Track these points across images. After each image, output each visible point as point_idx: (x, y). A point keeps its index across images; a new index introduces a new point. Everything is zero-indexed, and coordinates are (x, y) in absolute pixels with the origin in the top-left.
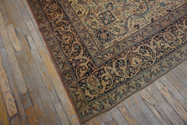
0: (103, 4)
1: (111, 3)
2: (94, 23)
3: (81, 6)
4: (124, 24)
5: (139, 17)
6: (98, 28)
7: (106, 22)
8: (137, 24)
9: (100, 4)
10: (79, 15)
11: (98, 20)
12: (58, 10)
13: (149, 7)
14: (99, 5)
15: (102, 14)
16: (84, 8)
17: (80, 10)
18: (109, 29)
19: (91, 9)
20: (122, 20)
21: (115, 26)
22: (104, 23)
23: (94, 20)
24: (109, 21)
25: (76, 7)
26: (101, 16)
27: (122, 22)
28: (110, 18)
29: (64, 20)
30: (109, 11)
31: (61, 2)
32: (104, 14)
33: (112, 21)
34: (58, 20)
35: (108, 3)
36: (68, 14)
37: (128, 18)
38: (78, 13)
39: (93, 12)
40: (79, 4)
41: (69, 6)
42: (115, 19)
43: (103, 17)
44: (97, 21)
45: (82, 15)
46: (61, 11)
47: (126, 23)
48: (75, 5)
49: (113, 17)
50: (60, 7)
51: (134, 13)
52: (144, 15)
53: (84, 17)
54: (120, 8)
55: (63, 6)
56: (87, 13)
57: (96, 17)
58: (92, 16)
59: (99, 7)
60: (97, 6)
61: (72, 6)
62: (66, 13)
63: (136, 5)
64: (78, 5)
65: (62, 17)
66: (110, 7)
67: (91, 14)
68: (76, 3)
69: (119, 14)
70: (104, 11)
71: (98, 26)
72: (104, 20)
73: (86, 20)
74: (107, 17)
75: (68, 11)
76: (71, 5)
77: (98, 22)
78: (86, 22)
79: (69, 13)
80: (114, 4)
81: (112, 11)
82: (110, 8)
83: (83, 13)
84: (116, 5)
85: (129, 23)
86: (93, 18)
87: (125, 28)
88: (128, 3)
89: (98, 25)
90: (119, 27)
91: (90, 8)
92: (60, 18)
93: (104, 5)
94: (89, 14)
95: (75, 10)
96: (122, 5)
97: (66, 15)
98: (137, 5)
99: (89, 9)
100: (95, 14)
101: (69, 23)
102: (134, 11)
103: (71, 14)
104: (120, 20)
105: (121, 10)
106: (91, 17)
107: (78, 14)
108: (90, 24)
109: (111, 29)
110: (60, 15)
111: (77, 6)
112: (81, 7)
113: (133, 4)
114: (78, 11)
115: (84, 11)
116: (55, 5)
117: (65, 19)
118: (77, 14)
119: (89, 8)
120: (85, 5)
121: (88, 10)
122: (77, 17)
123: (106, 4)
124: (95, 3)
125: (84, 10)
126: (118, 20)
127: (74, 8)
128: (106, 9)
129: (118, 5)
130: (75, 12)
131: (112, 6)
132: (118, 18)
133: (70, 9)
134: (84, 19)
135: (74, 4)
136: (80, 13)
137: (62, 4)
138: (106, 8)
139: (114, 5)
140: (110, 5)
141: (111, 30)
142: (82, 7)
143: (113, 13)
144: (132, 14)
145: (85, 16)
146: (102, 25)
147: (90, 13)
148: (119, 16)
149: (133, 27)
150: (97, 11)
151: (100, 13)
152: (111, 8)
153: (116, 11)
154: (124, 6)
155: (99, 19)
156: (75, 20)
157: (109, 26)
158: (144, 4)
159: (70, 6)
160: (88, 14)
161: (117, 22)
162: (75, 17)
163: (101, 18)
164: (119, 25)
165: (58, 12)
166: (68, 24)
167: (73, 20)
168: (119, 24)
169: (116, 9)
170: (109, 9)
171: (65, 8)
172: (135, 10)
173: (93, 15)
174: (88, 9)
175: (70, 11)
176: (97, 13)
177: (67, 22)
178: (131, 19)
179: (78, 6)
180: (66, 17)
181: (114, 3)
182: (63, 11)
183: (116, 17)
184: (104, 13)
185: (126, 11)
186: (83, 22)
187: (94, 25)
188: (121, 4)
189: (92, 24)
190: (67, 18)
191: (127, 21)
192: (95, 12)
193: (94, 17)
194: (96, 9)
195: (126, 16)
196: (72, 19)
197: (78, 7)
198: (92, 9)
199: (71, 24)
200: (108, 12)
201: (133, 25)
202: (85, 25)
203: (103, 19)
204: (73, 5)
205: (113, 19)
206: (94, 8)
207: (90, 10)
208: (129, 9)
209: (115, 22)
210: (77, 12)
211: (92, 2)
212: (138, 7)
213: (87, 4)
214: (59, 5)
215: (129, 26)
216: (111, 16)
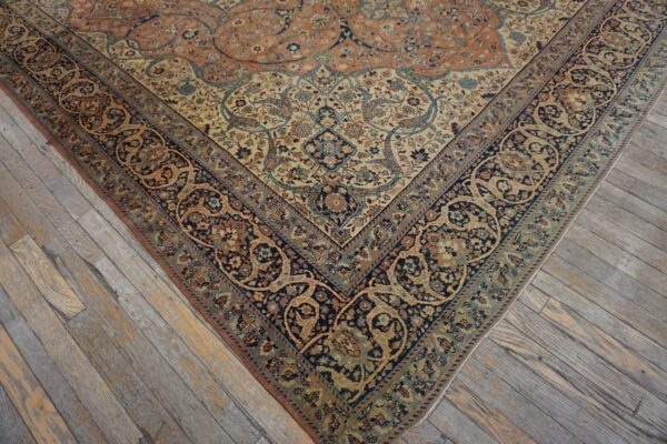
0: (304, 114)
1: (326, 108)
2: (297, 173)
3: (242, 132)
4: (383, 157)
5: (419, 129)
6: (311, 185)
7: (330, 162)
8: (418, 149)
9: (297, 117)
10: (242, 161)
11: (306, 161)
12: (173, 158)
13: (435, 96)
14: (293, 118)
15: (311, 142)
16: (253, 137)
17: (243, 146)
18: (345, 181)
19: (275, 135)
20: (374, 146)
21: (358, 168)
22: (325, 165)
23: (294, 165)
24: (337, 157)
25: (227, 140)
26: (311, 149)
27: (374, 151)
28: (338, 148)
29: (202, 182)
30: (328, 130)
32: (316, 142)
33: (346, 155)
34: (185, 189)
35: (317, 108)
36: (208, 164)
37: (388, 138)
38: (237, 154)
39: (283, 144)
40: (234, 129)
42: (354, 147)
43: (316, 151)
44: (303, 165)
45: (252, 156)
46: (184, 161)
47: (388, 153)
48: (222, 132)
49: (345, 143)
50: (178, 148)
51: (399, 120)
52: (428, 121)
53: (259, 162)
54: (357, 115)
55: (186, 145)
56: (265, 149)
57: (296, 155)
58: (284, 154)
59: (295, 125)
60: (289, 123)
61: (216, 139)
62: (203, 162)
63: (398, 97)
64: (231, 131)
65: (193, 174)
66: (327, 118)
67: (278, 150)
68: (224, 127)
69: (361, 133)
70: (314, 133)
71: (310, 179)
72: (323, 157)
73: (268, 169)
74: (329, 148)
75: (207, 156)
76: (211, 137)
77: (308, 168)
78: (270, 176)
79: (210, 161)
80: (335, 107)
81: (338, 127)
82: (327, 121)
83: (254, 150)
84: (342, 111)
85: (395, 151)
86: (288, 159)
87: (388, 167)
88: (374, 98)
89: (310, 175)
90: (370, 167)
91: (272, 132)
92: (186, 178)
93: (308, 116)
94: (272, 150)
95: (225, 147)
96: (359, 106)
97: (204, 169)
98: (401, 98)
99: (270, 136)
100: (290, 147)
101: (220, 190)
102: (399, 116)
103: (219, 161)
104: (368, 149)
105: (362, 120)
106: (282, 158)
107: (240, 158)
108: (286, 179)
109: (350, 178)
110: (183, 170)
111: (228, 135)
112: (242, 137)
113: (388, 97)
114: (236, 147)
115: (256, 146)
117: (205, 179)
118: (236, 157)
119: (268, 133)
120: (252, 129)
121: (267, 141)
122: (238, 167)
123: (314, 112)
124: (282, 116)
125: (255, 142)
126: (361, 148)
127: (220, 144)
128: (317, 126)
129: (349, 110)
130: (229, 154)
131: (333, 115)
132: (360, 142)
133: (211, 149)
134: (261, 167)
135: (218, 131)
136: (243, 154)
137: (180, 138)
138: (318, 122)
139: (339, 111)
140: (327, 113)
141: (353, 181)
142: (246, 134)
143: (342, 133)
144: (396, 125)
145: (262, 160)
146: (322, 172)
147: (275, 148)
148: (361, 138)
149: (411, 159)
150: (295, 137)
151: (303, 140)
152: (332, 121)
153: (349, 126)
154: (366, 107)
155: (306, 157)
156: (235, 177)
157: (341, 170)
158: (419, 91)
159: (207, 139)
160: (270, 151)
161: (361, 155)
162: (234, 168)
163: (312, 154)
164: (371, 162)
166: (218, 192)
167: (231, 176)
168: (370, 158)
169: (346, 120)
170: (327, 126)
171: (195, 149)
172: (400, 112)
173: (286, 150)
174: (267, 136)
175: (213, 153)
176: (296, 141)
177: (211, 188)
178: (398, 137)
179: (232, 134)
180: (205, 173)
181: (336, 104)
182: (191, 159)
183: (354, 142)
184: (317, 138)
185: (376, 119)
186: (261, 178)
187: (299, 179)
188: (356, 103)
189: (290, 176)
190: (209, 176)
191: (390, 147)
192: (288, 141)
193: (291, 157)
194: (288, 130)
195: (380, 133)
196: (225, 175)
197: (235, 138)
198: (277, 133)
199: (226, 192)
200: (327, 134)
201: (408, 154)
202: (270, 183)
203: (318, 155)
204: (215, 135)
205: (346, 149)
206: (282, 131)
207: (273, 137)
208: (383, 113)
209: (355, 158)
210: (233, 151)
211: (271, 116)
212: (405, 103)
213: (257, 124)
214: (172, 143)
215: (397, 158)
216: (340, 142)
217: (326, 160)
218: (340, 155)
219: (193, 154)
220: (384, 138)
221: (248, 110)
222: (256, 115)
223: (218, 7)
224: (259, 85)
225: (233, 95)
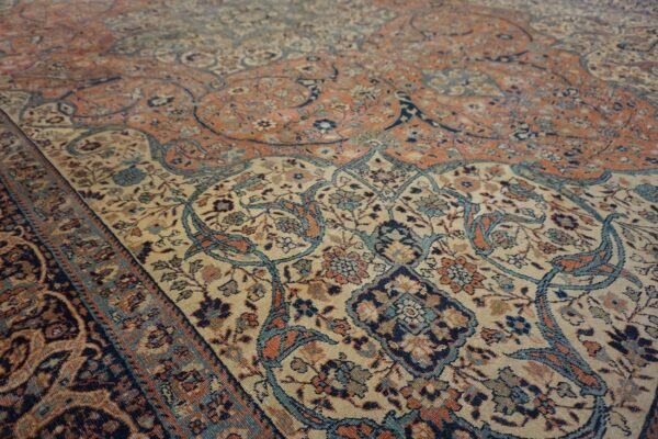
0: (348, 234)
1: (392, 224)
2: (337, 378)
3: (216, 263)
4: (546, 344)
6: (377, 416)
7: (421, 351)
8: (621, 326)
9: (333, 238)
10: (206, 333)
11: (359, 343)
12: (48, 315)
13: (604, 214)
14: (327, 241)
15: (368, 296)
16: (238, 276)
17: (214, 294)
19: (287, 274)
20: (514, 313)
21: (491, 369)
22: (407, 357)
23: (331, 352)
24: (433, 337)
25: (180, 278)
26: (370, 312)
27: (519, 326)
28: (431, 316)
29: (92, 386)
30: (403, 271)
31: (77, 260)
32: (379, 295)
33: (455, 333)
34: (39, 406)
35: (374, 224)
36: (121, 335)
37: (541, 294)
38: (196, 314)
39: (304, 295)
40: (201, 255)
41: (136, 277)
42: (468, 315)
43: (382, 318)
44: (352, 355)
45: (230, 323)
46: (71, 321)
47: (554, 334)
48: (176, 261)
49: (445, 303)
50: (67, 292)
51: (551, 257)
52: (614, 261)
53: (246, 339)
54: (457, 241)
55: (88, 284)
56: (264, 305)
57: (337, 325)
58: (308, 323)
59: (331, 256)
60: (318, 251)
61: (157, 275)
62: (113, 328)
63: (531, 213)
64: (193, 259)
65: (77, 360)
66: (397, 246)
67: (293, 311)
68: (181, 251)
69: (477, 281)
70: (373, 274)
71: (372, 396)
72: (398, 336)
73: (266, 360)
74: (411, 312)
75: (126, 314)
76: (148, 267)
77: (366, 363)
78: (269, 381)
79: (132, 327)
80: (410, 224)
81: (424, 265)
82: (399, 252)
83: (238, 307)
84: (425, 231)
85: (568, 329)
86: (316, 336)
87: (566, 372)
88: (483, 210)
89: (372, 383)
90: (520, 368)
91: (280, 268)
92: (55, 372)
93: (357, 239)
94: (278, 309)
95: (174, 295)
96: (459, 225)
97: (110, 349)
98: (538, 213)
99: (275, 276)
100: (319, 305)
101: (135, 415)
102: (548, 249)
103: (153, 328)
104: (503, 321)
105: (472, 253)
106: (301, 331)
107: (204, 323)
108: (310, 393)
109: (478, 399)
110: (55, 347)
111: (186, 267)
112: (213, 274)
113: (511, 210)
114: (198, 297)
115: (243, 296)
116: (31, 279)
117: (103, 377)
118: (194, 320)
119: (272, 269)
120: (239, 258)
121: (269, 287)
122: (195, 348)
123: (369, 230)
124: (304, 234)
125: (242, 286)
126: (486, 318)
127: (165, 286)
128: (378, 260)
129: (440, 230)
130: (180, 311)
131: (408, 239)
132: (479, 302)
133: (140, 297)
134: (250, 351)
135: (167, 257)
136: (212, 315)
137: (81, 267)
138: (381, 252)
139: (421, 232)
140: (395, 235)
141: (487, 409)
142: (226, 267)
143: (435, 278)
144: (549, 268)
145: (254, 333)
146: (401, 379)
147: (284, 306)
148: (479, 293)
149: (614, 354)
150: (332, 282)
151: (349, 289)
152: (409, 253)
153: (447, 264)
154: (473, 226)
155: (359, 333)
156: (181, 376)
157: (447, 375)
158: (567, 204)
159: (137, 273)
160: (274, 311)
161: (489, 336)
162: (183, 351)
163: (373, 326)
164: (517, 355)
165: (44, 327)
166: (126, 418)
167: (171, 375)
168: (511, 346)
169: (437, 251)
170: (400, 260)
171: (106, 294)
172: (546, 239)
173: (312, 311)
174: (268, 276)
175: (143, 307)
176: (334, 290)
177: (112, 408)
178: (561, 294)
179: (196, 265)
180: (108, 359)
181: (410, 219)
182: (87, 318)
183: (465, 299)
184: (381, 286)
185: (499, 252)
186: (247, 385)
187: (345, 395)
188: (453, 218)
189: (320, 384)
190: (117, 369)
191: (550, 317)
192: (315, 290)
193: (323, 330)
194: (317, 265)
195: (519, 284)
196: (159, 368)
197: (198, 275)
198: (292, 271)
199: (148, 422)
200: (402, 280)
201: (601, 339)
202: (269, 403)
203: (386, 328)
204: (158, 265)
205: (452, 318)
206: (303, 265)
207: (283, 279)
208: (510, 243)
209: (477, 341)
210: (190, 306)
211: (280, 233)
212: (549, 224)
213: (250, 248)
214: (61, 277)
216: (433, 301)
217: (407, 344)
218: (442, 334)
219: (99, 305)
220: (532, 293)
221: (237, 219)
222: (249, 231)
223: (212, 73)
224: (262, 176)
225: (211, 190)
